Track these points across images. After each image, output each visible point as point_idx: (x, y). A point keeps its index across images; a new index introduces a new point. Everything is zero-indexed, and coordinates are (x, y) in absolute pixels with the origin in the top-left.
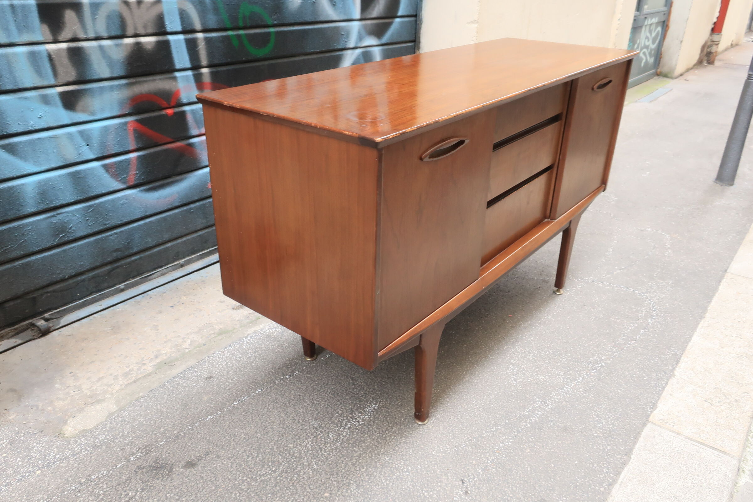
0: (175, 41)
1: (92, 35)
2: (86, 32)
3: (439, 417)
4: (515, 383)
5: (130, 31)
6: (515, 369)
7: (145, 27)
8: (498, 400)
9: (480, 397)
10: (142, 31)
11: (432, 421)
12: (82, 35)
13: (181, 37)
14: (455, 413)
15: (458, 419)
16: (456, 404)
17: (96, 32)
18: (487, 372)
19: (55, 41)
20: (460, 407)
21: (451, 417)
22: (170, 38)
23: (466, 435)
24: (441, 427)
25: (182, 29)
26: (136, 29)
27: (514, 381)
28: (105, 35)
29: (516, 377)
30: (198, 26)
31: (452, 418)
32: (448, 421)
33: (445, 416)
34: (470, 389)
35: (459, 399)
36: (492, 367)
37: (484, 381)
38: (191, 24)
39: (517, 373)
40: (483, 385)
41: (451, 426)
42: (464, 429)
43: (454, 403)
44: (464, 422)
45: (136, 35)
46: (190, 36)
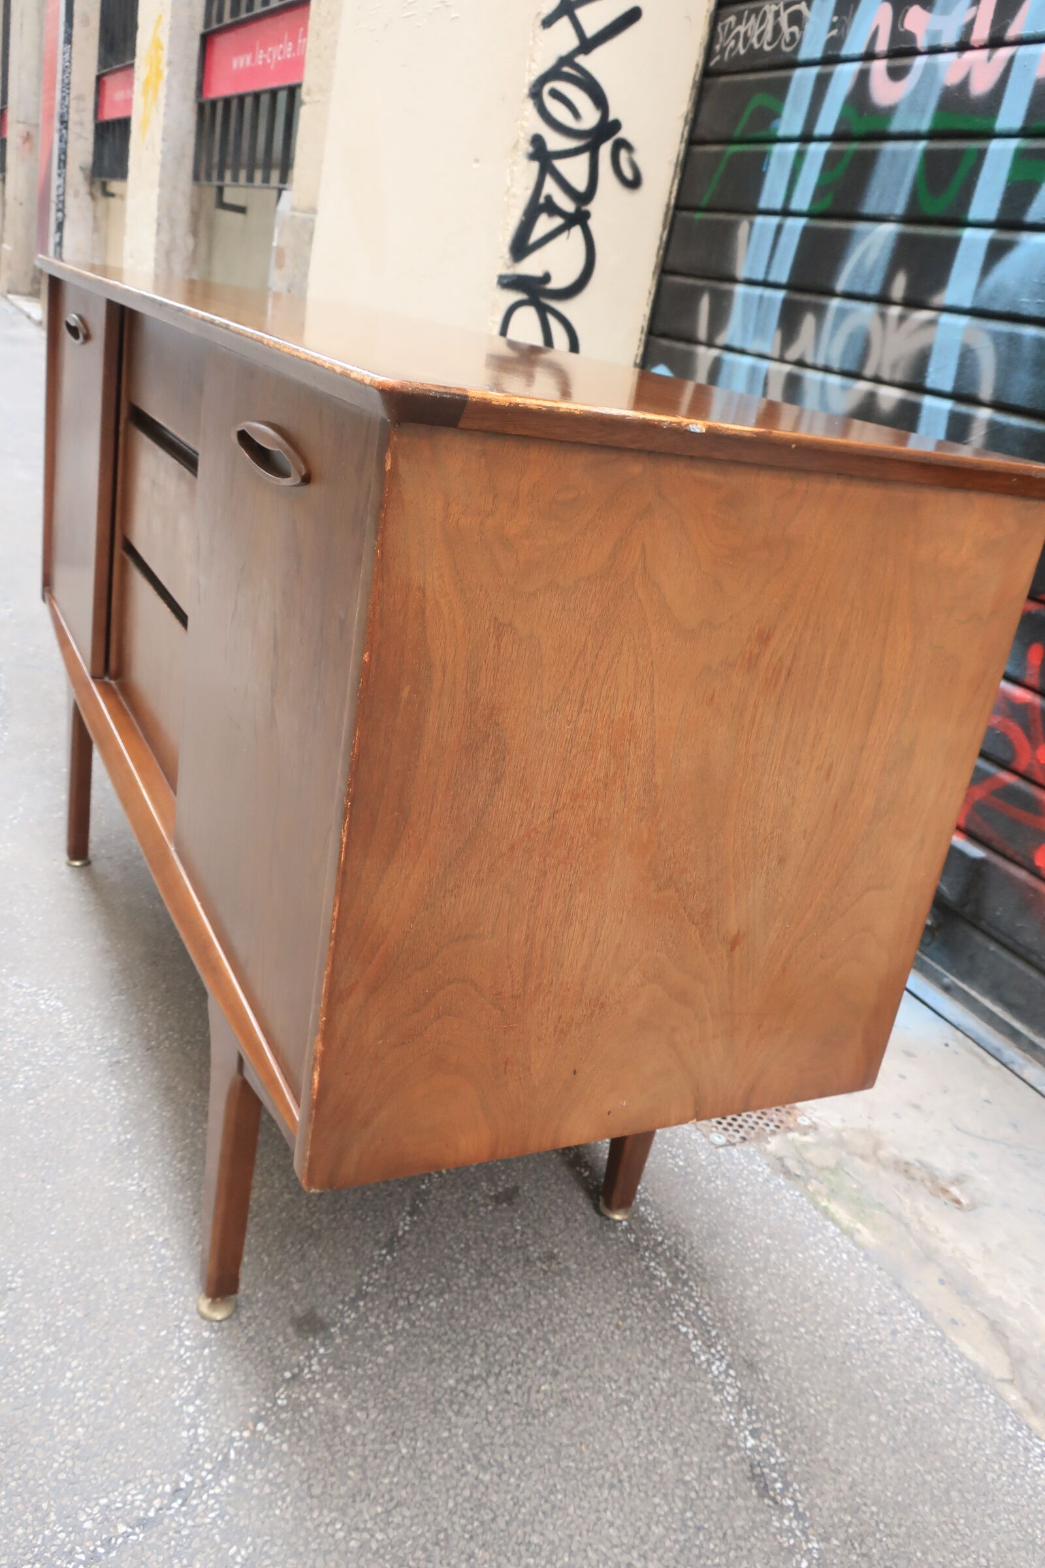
0: (931, 409)
1: (820, 362)
2: (816, 354)
5: (869, 371)
6: (48, 1005)
7: (894, 366)
9: (43, 930)
10: (886, 375)
12: (809, 359)
13: (947, 405)
17: (827, 358)
19: (782, 360)
22: (928, 401)
25: (954, 388)
26: (879, 366)
27: (20, 983)
28: (836, 365)
29: (26, 993)
30: (986, 392)
38: (975, 382)
39: (34, 1000)
45: (877, 380)
46: (963, 409)
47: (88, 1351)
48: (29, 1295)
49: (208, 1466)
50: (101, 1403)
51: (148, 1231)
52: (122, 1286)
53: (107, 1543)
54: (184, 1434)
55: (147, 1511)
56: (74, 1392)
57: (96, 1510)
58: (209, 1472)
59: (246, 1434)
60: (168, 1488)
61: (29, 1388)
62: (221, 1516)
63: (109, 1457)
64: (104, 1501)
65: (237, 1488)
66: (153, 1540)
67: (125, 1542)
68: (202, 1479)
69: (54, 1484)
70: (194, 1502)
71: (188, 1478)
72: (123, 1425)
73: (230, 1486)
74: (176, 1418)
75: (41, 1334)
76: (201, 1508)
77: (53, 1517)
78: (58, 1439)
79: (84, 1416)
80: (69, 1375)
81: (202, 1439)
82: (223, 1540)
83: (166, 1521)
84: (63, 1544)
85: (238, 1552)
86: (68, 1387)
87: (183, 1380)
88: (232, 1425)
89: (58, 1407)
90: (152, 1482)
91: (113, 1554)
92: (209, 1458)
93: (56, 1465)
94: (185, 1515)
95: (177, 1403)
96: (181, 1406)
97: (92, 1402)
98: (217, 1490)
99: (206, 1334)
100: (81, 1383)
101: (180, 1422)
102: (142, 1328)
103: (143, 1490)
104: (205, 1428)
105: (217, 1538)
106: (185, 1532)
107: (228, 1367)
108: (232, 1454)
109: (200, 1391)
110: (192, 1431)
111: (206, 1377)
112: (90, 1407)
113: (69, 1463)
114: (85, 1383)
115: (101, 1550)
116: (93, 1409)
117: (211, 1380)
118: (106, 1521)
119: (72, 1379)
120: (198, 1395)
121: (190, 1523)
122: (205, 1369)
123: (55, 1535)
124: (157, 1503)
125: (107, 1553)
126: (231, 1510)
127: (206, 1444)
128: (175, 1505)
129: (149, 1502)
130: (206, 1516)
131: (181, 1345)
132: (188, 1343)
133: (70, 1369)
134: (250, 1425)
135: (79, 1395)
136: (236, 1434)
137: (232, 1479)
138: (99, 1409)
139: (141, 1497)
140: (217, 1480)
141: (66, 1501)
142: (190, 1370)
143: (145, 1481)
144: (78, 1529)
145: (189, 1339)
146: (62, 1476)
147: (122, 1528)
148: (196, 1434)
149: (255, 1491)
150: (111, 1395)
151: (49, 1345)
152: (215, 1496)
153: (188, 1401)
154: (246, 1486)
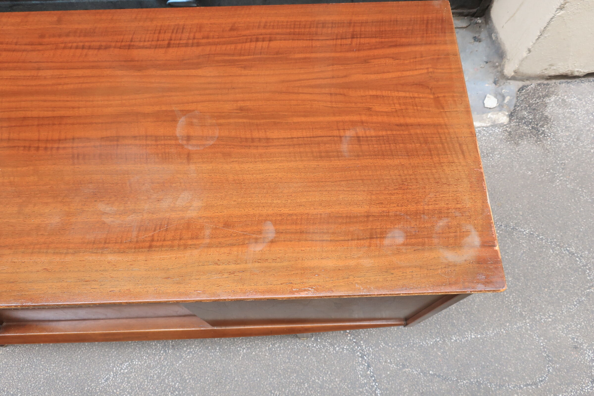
3: (17, 351)
4: (103, 381)
6: (125, 369)
8: (69, 382)
9: (64, 365)
11: (8, 349)
14: (29, 359)
15: (24, 365)
16: (41, 353)
18: (103, 350)
20: (40, 358)
21: (23, 359)
23: (7, 384)
24: (5, 360)
27: (105, 379)
29: (113, 377)
31: (21, 361)
32: (16, 361)
33: (21, 355)
34: (69, 352)
35: (49, 351)
36: (114, 350)
37: (88, 355)
39: (120, 374)
40: (83, 358)
41: (13, 366)
42: (13, 378)
43: (42, 351)
44: (22, 373)
47: (310, 374)
48: (283, 390)
49: (356, 347)
50: (329, 373)
51: (266, 350)
52: (287, 361)
53: (372, 377)
54: (345, 352)
55: (365, 365)
56: (323, 380)
57: (362, 378)
58: (358, 347)
59: (349, 335)
60: (360, 359)
61: (319, 393)
62: (371, 347)
63: (347, 373)
64: (360, 376)
65: (365, 341)
66: (374, 365)
67: (373, 372)
68: (360, 350)
69: (351, 388)
70: (366, 353)
71: (359, 353)
72: (338, 368)
73: (364, 343)
74: (339, 353)
75: (300, 387)
76: (368, 352)
77: (361, 390)
78: (338, 386)
79: (332, 378)
80: (317, 381)
81: (348, 348)
82: (378, 348)
83: (369, 361)
84: (369, 388)
85: (382, 345)
86: (321, 382)
87: (327, 349)
88: (346, 338)
89: (327, 385)
90: (357, 363)
91: (375, 376)
92: (354, 347)
93: (346, 387)
94: (369, 356)
95: (335, 352)
96: (336, 351)
97: (328, 375)
98: (364, 346)
99: (313, 339)
100: (321, 378)
101: (341, 352)
102: (305, 357)
103: (359, 365)
104: (344, 346)
105: (377, 349)
106: (374, 357)
107: (326, 335)
108: (354, 340)
109: (332, 345)
110: (345, 350)
111: (328, 342)
112: (329, 376)
113: (346, 384)
114: (321, 376)
115: (373, 378)
116: (331, 375)
117: (329, 341)
118: (366, 376)
119: (319, 380)
120: (333, 346)
121: (371, 355)
122: (325, 342)
123: (366, 390)
124: (363, 363)
125: (374, 377)
126: (370, 344)
127: (349, 347)
128: (365, 358)
129: (363, 364)
130: (370, 351)
131: (315, 347)
132: (315, 345)
133: (315, 380)
134: (347, 334)
135: (325, 379)
136: (348, 338)
137: (362, 342)
138: (331, 374)
139: (361, 366)
140: (361, 346)
141: (357, 386)
142: (324, 346)
143: (356, 365)
144: (366, 384)
145: (313, 345)
146: (350, 386)
147: (369, 372)
148: (346, 349)
149: (367, 337)
150: (327, 370)
151: (304, 385)
152: (365, 348)
153: (335, 349)
154: (365, 339)
